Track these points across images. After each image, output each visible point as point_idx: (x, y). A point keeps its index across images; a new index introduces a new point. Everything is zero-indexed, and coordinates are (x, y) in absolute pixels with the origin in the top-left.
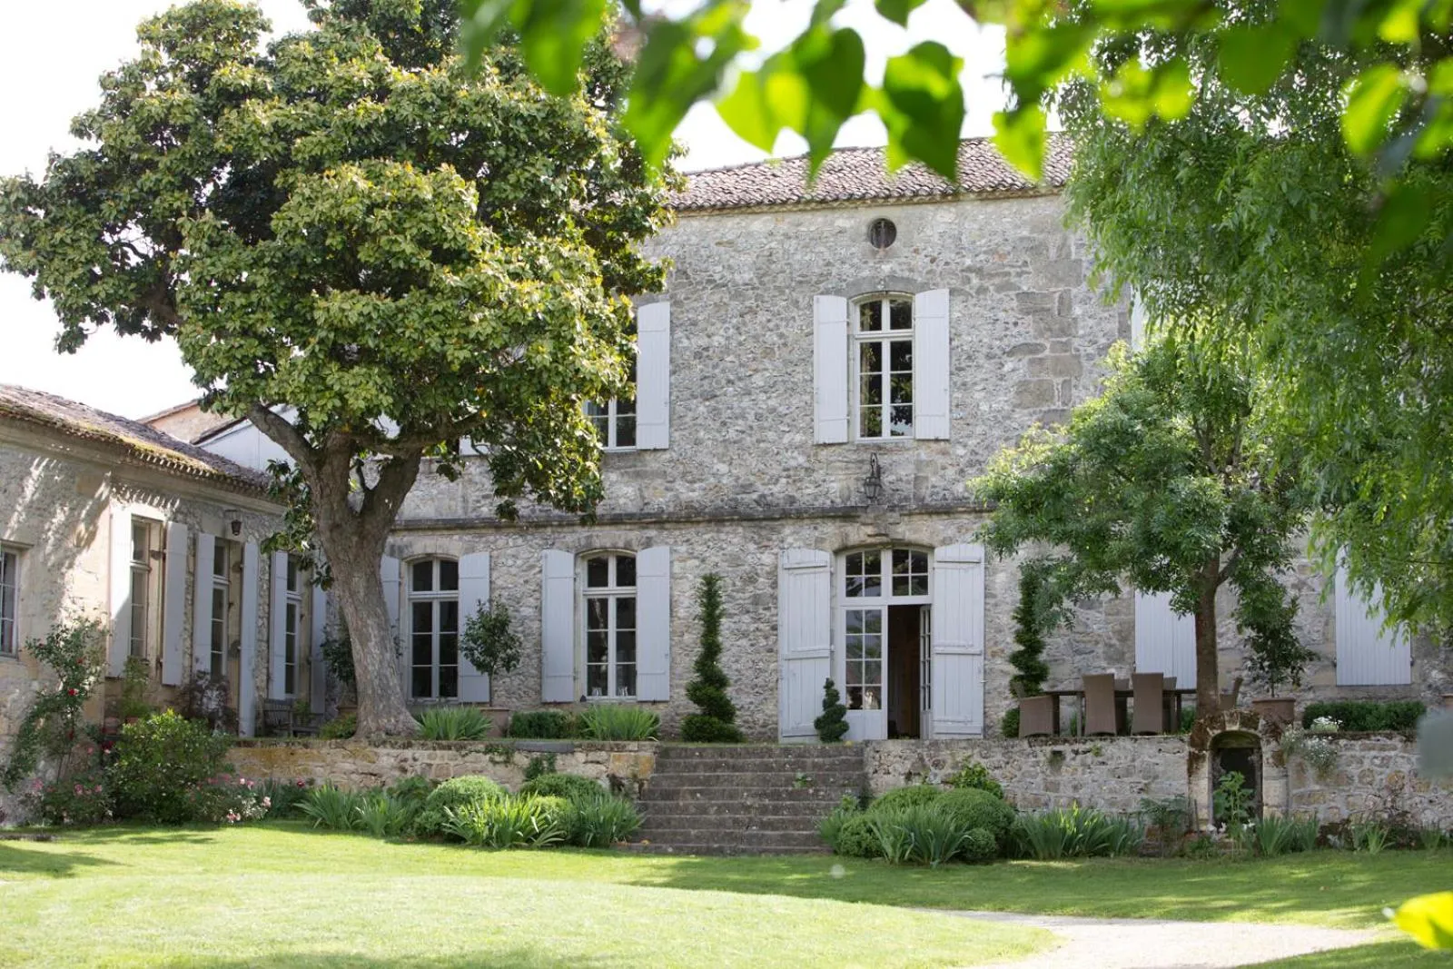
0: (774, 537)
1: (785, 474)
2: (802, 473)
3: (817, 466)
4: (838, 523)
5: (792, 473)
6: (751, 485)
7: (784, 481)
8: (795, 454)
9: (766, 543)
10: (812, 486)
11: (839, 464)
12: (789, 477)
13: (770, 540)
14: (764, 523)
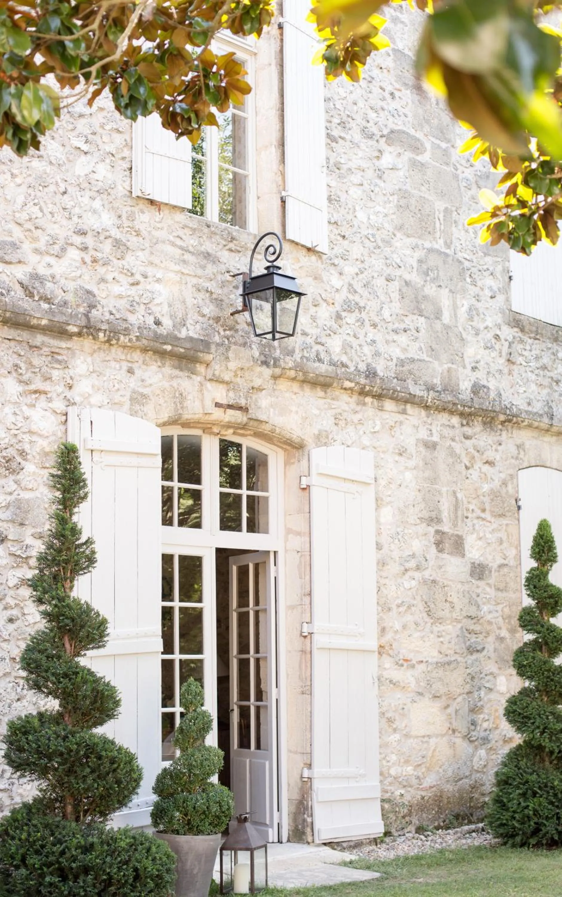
0: (55, 374)
1: (78, 240)
2: (107, 247)
3: (133, 241)
4: (168, 370)
5: (89, 241)
6: (14, 246)
7: (73, 254)
8: (97, 204)
9: (38, 384)
10: (125, 280)
11: (169, 249)
12: (85, 249)
13: (47, 378)
14: (39, 339)
